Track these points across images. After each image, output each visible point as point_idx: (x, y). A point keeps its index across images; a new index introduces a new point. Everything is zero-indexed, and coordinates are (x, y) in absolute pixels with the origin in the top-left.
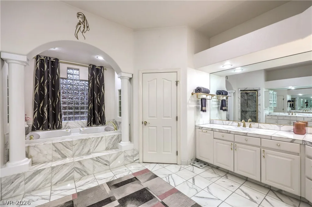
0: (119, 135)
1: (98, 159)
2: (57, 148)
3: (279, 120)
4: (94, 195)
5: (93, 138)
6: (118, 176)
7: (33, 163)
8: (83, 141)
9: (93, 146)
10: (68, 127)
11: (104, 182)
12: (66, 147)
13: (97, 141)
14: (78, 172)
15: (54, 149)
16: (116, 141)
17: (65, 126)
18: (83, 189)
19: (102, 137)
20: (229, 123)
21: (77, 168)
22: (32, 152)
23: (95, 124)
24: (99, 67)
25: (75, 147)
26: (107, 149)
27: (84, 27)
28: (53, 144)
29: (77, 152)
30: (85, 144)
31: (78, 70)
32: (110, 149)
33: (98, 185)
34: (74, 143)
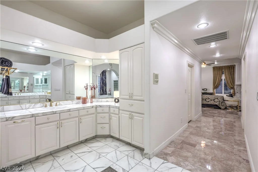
3: (9, 101)
20: (30, 106)
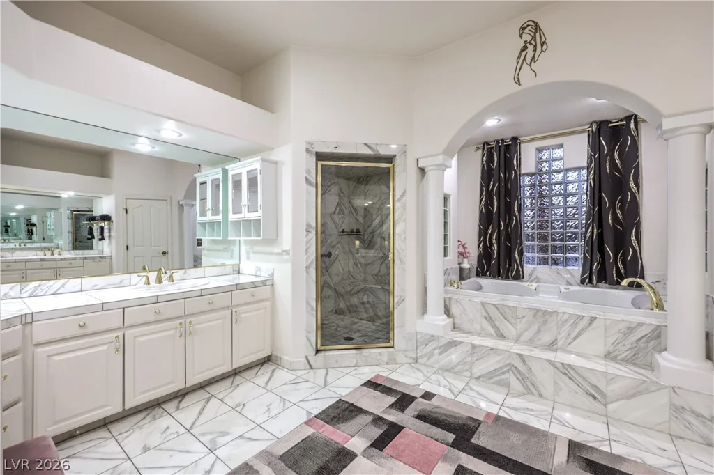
0: (658, 326)
1: (567, 370)
2: (488, 314)
4: (522, 443)
5: (564, 313)
6: (617, 449)
7: (455, 328)
8: (540, 314)
9: (564, 334)
10: (534, 279)
11: (566, 434)
12: (504, 317)
13: (574, 325)
14: (518, 378)
15: (484, 314)
16: (647, 342)
17: (530, 275)
18: (513, 416)
19: (593, 319)
21: (516, 368)
22: (455, 310)
23: (606, 283)
24: (621, 120)
25: (520, 322)
26: (609, 356)
27: (535, 50)
28: (483, 305)
29: (526, 333)
30: (545, 322)
31: (561, 146)
32: (622, 360)
33: (547, 429)
34: (520, 314)
